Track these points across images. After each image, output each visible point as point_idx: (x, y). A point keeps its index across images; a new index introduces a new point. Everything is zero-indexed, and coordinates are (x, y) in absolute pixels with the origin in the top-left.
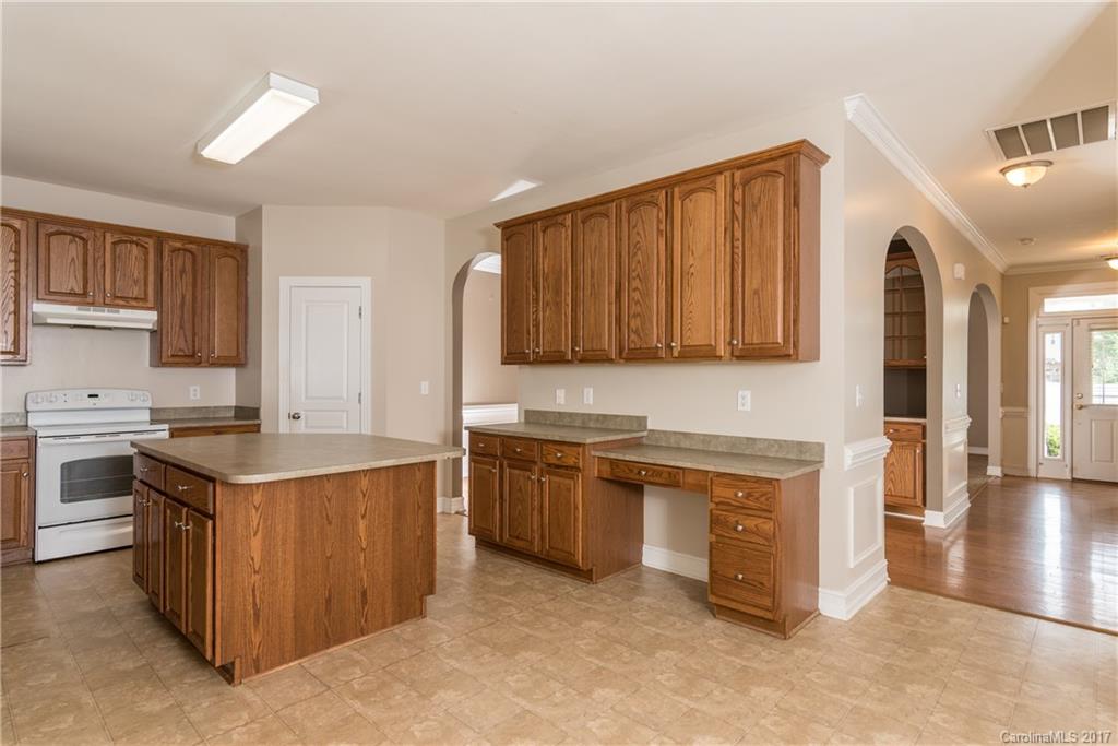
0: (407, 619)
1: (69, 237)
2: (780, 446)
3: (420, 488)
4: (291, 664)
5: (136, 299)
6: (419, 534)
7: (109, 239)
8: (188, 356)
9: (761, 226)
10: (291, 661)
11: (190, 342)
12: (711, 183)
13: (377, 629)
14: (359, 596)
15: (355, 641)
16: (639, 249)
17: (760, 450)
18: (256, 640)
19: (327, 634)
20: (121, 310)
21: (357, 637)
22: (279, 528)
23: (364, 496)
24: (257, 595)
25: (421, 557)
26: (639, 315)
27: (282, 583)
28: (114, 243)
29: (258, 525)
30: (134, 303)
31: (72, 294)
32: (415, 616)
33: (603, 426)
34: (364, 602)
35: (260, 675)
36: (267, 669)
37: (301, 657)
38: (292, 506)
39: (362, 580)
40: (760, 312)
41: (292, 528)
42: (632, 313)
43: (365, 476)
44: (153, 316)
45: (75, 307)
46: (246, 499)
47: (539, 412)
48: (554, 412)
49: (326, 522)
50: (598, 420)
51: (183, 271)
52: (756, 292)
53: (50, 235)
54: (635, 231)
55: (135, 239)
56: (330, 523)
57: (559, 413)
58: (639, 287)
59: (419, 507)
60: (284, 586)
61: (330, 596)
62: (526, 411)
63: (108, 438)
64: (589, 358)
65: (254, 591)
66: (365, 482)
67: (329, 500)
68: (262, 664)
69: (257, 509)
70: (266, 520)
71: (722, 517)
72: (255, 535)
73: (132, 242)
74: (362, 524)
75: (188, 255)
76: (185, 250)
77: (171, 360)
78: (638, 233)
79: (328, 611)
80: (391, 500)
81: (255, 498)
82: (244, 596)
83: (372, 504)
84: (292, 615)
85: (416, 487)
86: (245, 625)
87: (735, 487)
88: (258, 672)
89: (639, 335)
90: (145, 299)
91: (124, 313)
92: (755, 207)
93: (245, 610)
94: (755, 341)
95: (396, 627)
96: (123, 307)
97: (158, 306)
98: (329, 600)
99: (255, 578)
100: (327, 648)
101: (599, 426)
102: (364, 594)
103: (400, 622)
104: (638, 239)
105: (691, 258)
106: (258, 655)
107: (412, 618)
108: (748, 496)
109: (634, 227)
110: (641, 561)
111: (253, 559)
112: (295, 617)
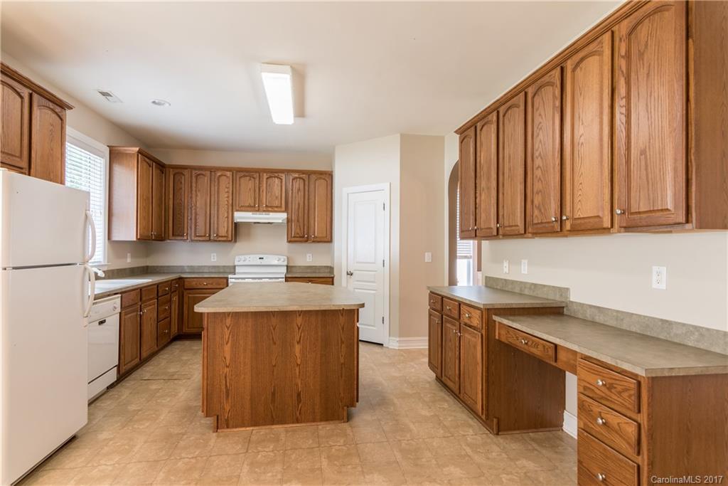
0: (332, 420)
1: (248, 178)
2: (701, 335)
3: (343, 328)
4: (248, 429)
5: (277, 207)
6: (342, 361)
7: (265, 176)
8: (300, 237)
9: (648, 74)
10: (249, 426)
11: (302, 229)
12: (599, 43)
13: (308, 421)
14: (295, 397)
15: (291, 425)
16: (541, 128)
17: (676, 335)
18: (227, 408)
19: (272, 417)
20: (271, 213)
21: (293, 423)
22: (241, 342)
23: (299, 329)
24: (228, 381)
25: (343, 378)
26: (540, 191)
27: (243, 376)
28: (267, 178)
29: (229, 338)
30: (276, 209)
31: (249, 206)
32: (338, 419)
33: (534, 294)
34: (299, 401)
35: (229, 430)
36: (233, 427)
37: (255, 425)
38: (249, 329)
39: (297, 385)
40: (647, 175)
41: (250, 343)
42: (535, 190)
43: (300, 315)
44: (284, 215)
45: (251, 213)
46: (222, 321)
47: (493, 278)
48: (501, 279)
49: (271, 341)
50: (530, 288)
51: (299, 190)
52: (643, 152)
53: (240, 178)
54: (538, 112)
55: (276, 175)
56: (275, 344)
57: (506, 280)
58: (541, 165)
59: (342, 342)
60: (244, 378)
61: (274, 390)
62: (486, 277)
63: (274, 280)
64: (508, 233)
65: (226, 377)
66: (299, 320)
67: (274, 329)
68: (231, 423)
69: (228, 328)
70: (233, 336)
71: (586, 404)
72: (227, 344)
73: (275, 177)
74: (297, 348)
75: (301, 181)
76: (300, 178)
77: (293, 239)
78: (540, 115)
79: (273, 401)
80: (320, 334)
81: (227, 321)
82: (220, 380)
83: (304, 336)
84: (249, 398)
85: (340, 328)
86: (221, 397)
87: (598, 374)
88: (228, 427)
89: (540, 211)
90: (281, 207)
91: (272, 215)
92: (641, 55)
93: (221, 389)
94: (642, 209)
95: (322, 423)
96: (272, 211)
97: (286, 210)
98: (273, 394)
99: (227, 370)
100: (273, 424)
101: (531, 294)
102: (299, 395)
103: (327, 420)
104: (540, 120)
105: (581, 127)
106: (228, 417)
107: (335, 420)
108: (610, 387)
109: (537, 110)
110: (562, 426)
111: (225, 358)
112: (251, 399)
